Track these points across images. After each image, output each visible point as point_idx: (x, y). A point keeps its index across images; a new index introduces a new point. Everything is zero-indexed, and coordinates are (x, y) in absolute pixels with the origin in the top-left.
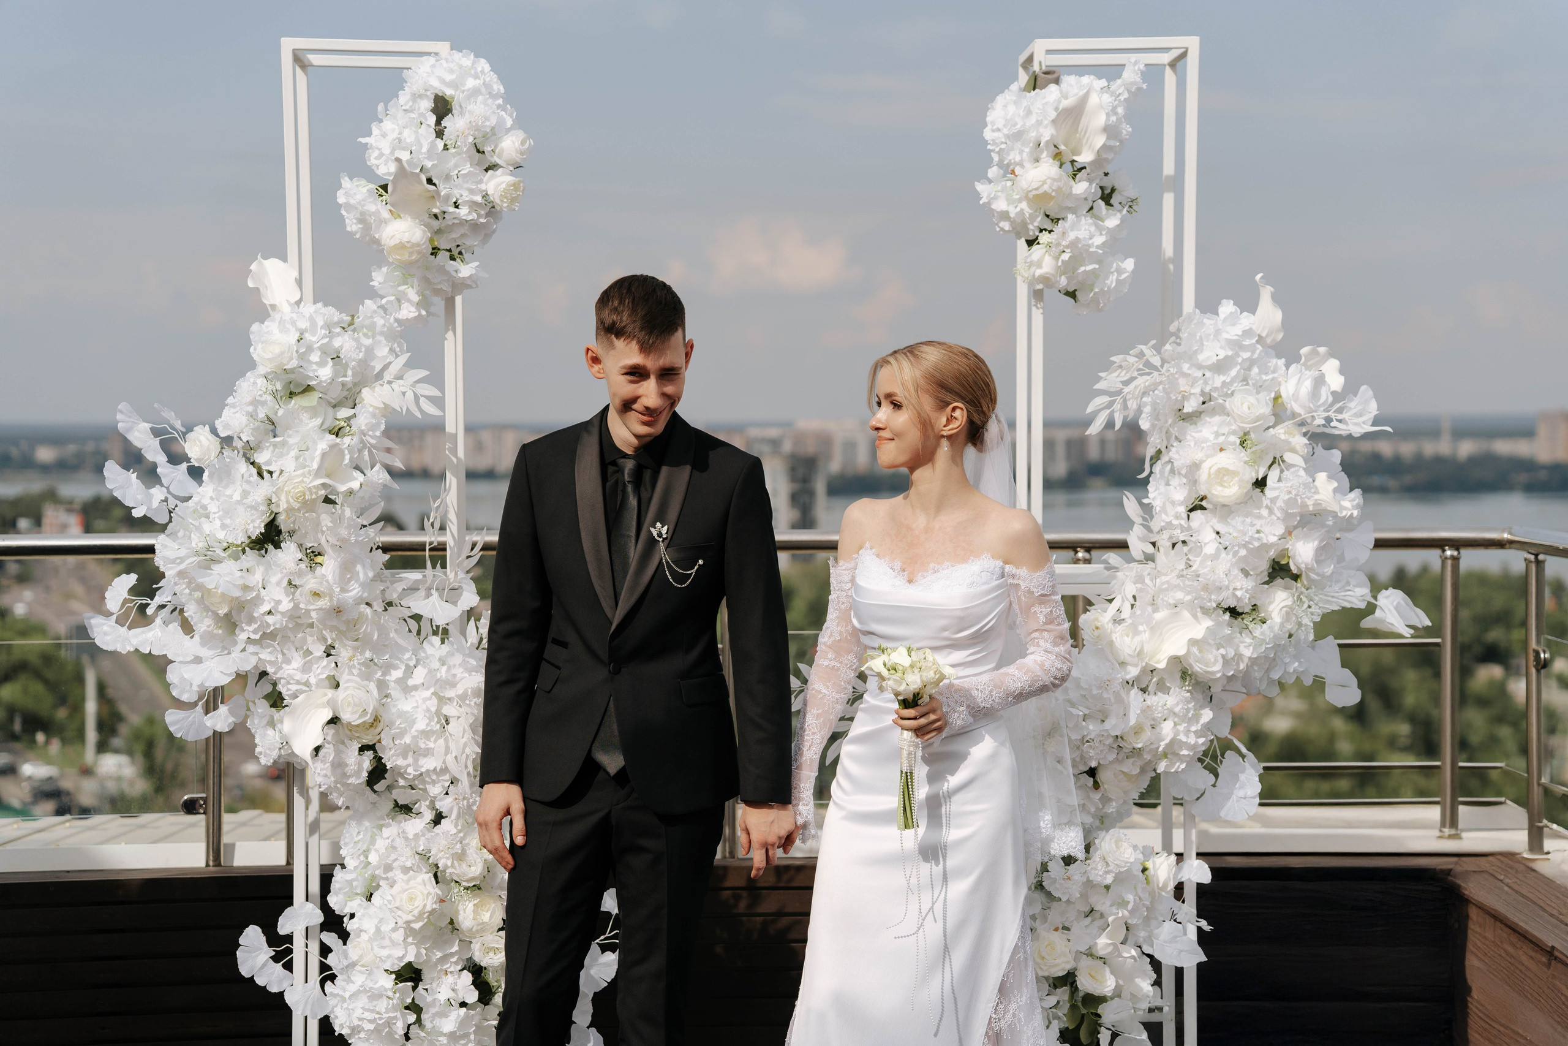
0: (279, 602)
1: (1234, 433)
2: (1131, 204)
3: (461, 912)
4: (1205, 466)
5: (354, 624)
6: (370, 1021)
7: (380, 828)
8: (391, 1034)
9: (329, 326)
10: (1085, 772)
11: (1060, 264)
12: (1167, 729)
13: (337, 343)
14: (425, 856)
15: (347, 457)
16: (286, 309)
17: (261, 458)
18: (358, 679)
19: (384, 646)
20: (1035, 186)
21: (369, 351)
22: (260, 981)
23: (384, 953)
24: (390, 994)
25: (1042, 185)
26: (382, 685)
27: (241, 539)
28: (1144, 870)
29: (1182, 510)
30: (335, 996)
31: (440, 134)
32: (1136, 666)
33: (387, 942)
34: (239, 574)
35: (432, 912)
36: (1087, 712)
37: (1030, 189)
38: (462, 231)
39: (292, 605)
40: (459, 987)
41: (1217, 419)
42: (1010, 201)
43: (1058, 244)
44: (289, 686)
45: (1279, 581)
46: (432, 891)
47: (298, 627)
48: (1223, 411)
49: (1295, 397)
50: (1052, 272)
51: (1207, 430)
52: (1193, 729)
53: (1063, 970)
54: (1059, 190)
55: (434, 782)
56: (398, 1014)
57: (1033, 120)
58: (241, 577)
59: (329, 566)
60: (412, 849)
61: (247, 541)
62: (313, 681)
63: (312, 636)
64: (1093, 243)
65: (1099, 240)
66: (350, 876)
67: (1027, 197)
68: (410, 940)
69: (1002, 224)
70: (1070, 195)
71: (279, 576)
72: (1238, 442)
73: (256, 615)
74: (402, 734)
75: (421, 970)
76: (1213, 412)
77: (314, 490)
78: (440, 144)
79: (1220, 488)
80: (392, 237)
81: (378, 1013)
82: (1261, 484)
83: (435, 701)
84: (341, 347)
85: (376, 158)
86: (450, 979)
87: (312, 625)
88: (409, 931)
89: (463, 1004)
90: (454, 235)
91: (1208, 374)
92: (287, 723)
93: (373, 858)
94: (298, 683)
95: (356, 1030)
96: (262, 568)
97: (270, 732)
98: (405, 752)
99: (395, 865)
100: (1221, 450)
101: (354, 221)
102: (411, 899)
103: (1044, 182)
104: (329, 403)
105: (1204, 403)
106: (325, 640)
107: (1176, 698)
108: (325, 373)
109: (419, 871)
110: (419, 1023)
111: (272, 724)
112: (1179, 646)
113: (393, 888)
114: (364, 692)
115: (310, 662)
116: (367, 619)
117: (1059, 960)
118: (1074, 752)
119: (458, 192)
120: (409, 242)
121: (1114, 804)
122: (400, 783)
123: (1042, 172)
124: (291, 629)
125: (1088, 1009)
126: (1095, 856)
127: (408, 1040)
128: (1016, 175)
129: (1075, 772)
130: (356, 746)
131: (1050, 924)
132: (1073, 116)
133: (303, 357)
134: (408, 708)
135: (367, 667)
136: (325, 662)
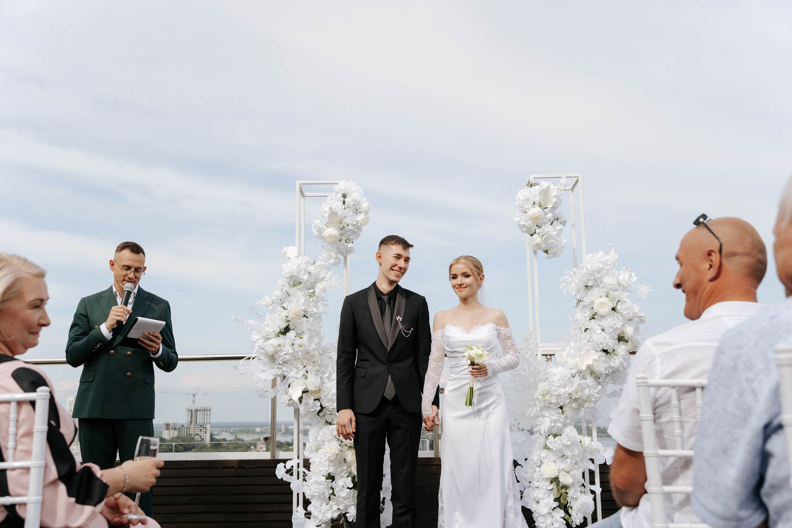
0: (288, 350)
1: (604, 292)
2: (564, 223)
3: (348, 456)
4: (595, 302)
5: (313, 356)
6: (317, 492)
7: (321, 428)
8: (324, 497)
9: (306, 263)
10: (559, 408)
11: (543, 239)
12: (587, 392)
13: (309, 268)
15: (312, 304)
16: (293, 259)
17: (285, 305)
18: (314, 376)
19: (323, 366)
20: (533, 214)
21: (319, 272)
22: (283, 480)
23: (322, 469)
24: (324, 483)
25: (536, 214)
26: (321, 378)
27: (278, 330)
28: (581, 442)
29: (588, 319)
30: (306, 485)
31: (344, 203)
32: (575, 370)
33: (322, 466)
34: (277, 341)
35: (338, 454)
36: (559, 385)
37: (532, 215)
38: (350, 233)
39: (293, 351)
40: (347, 482)
41: (598, 289)
42: (525, 221)
43: (542, 233)
44: (292, 379)
45: (621, 342)
46: (338, 447)
47: (295, 359)
48: (600, 286)
49: (624, 280)
50: (540, 242)
51: (596, 291)
52: (595, 391)
53: (554, 476)
54: (541, 216)
56: (326, 490)
57: (532, 194)
59: (305, 337)
60: (330, 433)
62: (299, 377)
63: (299, 363)
64: (553, 234)
65: (555, 233)
66: (311, 444)
67: (531, 218)
68: (331, 464)
69: (522, 229)
70: (544, 219)
71: (289, 341)
72: (606, 295)
73: (281, 355)
74: (328, 394)
75: (334, 476)
76: (597, 286)
77: (300, 312)
78: (344, 207)
79: (601, 309)
80: (327, 233)
81: (320, 489)
82: (614, 309)
84: (311, 270)
85: (324, 213)
86: (344, 479)
87: (299, 359)
88: (330, 461)
89: (348, 488)
90: (347, 235)
91: (595, 273)
92: (291, 390)
93: (319, 439)
94: (295, 378)
95: (313, 497)
96: (284, 339)
97: (286, 396)
99: (326, 439)
100: (600, 297)
101: (316, 231)
102: (331, 450)
103: (536, 213)
104: (307, 288)
105: (594, 283)
106: (304, 364)
107: (590, 381)
108: (306, 277)
109: (333, 440)
110: (333, 494)
111: (286, 393)
112: (590, 362)
113: (325, 447)
114: (315, 381)
115: (298, 371)
116: (317, 356)
117: (553, 472)
118: (555, 400)
119: (348, 221)
120: (333, 234)
121: (569, 420)
122: (328, 413)
123: (535, 211)
124: (293, 360)
125: (563, 491)
126: (564, 435)
127: (330, 500)
128: (527, 213)
129: (556, 408)
130: (313, 398)
131: (549, 460)
132: (545, 192)
133: (298, 272)
134: (330, 386)
135: (317, 372)
136: (303, 371)
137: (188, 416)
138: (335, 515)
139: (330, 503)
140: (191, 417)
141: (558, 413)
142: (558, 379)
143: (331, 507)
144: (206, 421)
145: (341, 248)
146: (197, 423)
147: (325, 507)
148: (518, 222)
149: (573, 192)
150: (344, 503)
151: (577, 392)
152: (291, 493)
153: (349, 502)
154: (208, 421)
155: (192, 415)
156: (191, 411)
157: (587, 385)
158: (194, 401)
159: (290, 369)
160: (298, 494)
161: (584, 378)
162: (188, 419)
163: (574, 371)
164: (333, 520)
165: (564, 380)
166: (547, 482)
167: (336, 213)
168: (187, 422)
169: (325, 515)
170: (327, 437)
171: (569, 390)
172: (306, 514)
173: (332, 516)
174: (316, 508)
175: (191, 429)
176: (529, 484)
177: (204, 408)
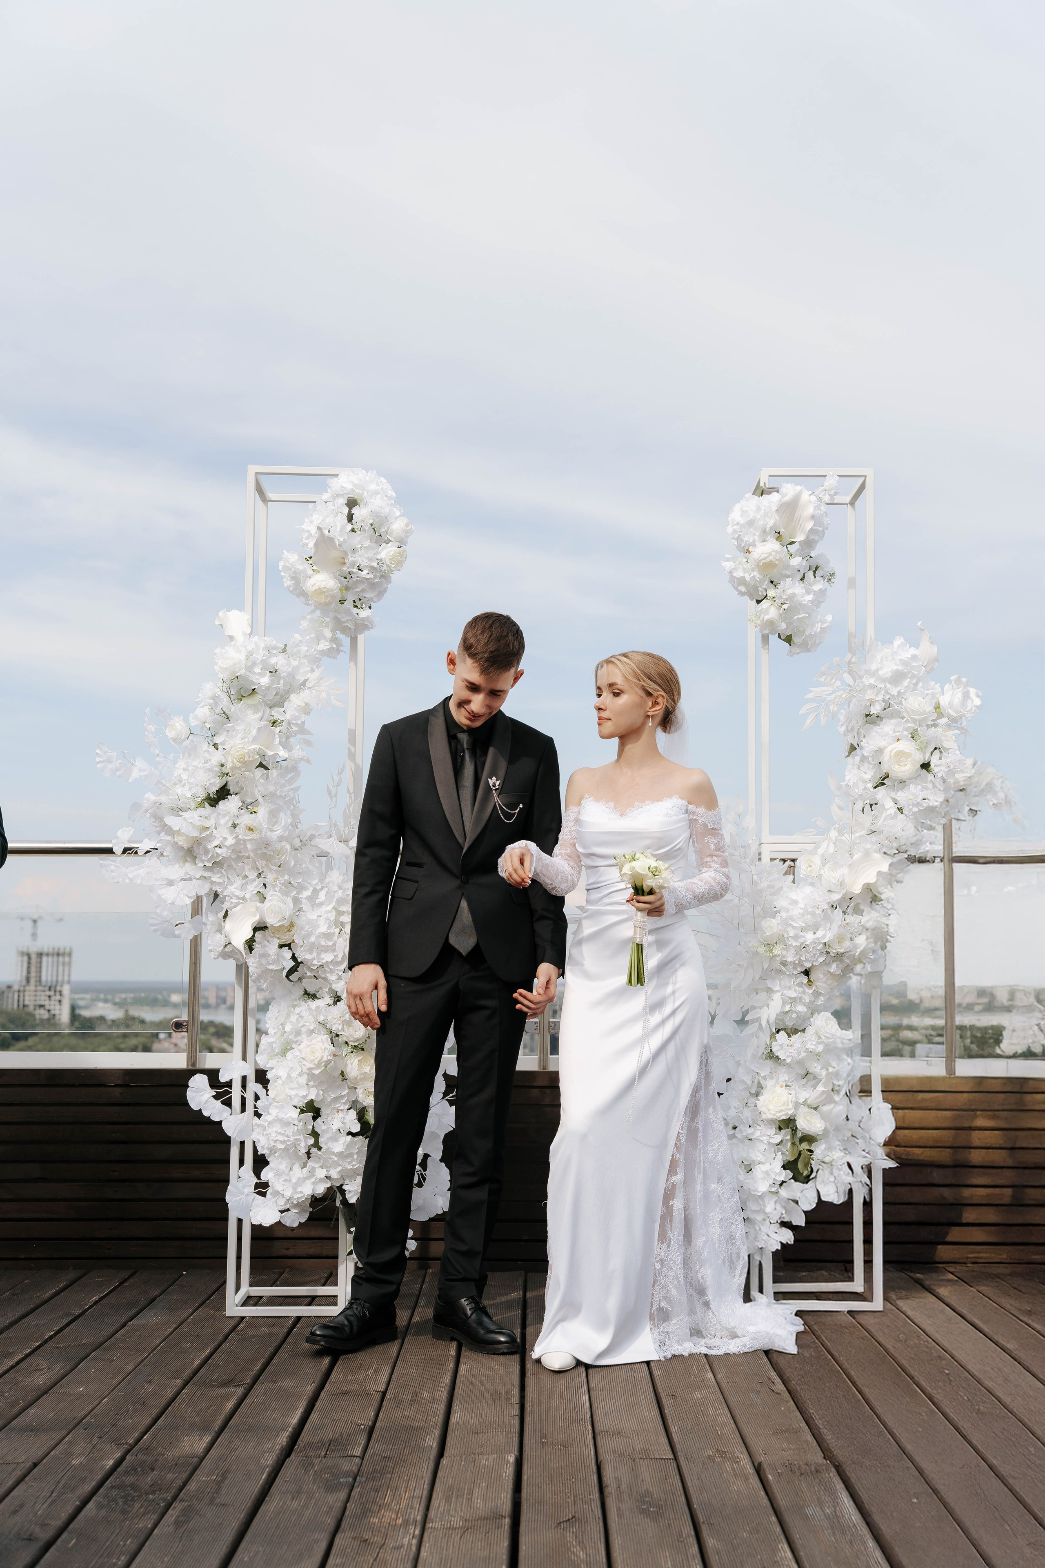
0: (225, 838)
1: (906, 729)
2: (829, 578)
3: (349, 1066)
4: (887, 751)
5: (279, 852)
6: (282, 1142)
7: (294, 1006)
8: (296, 1151)
9: (269, 649)
10: (802, 972)
11: (781, 611)
12: (862, 940)
13: (273, 661)
14: (323, 1024)
15: (278, 739)
16: (240, 639)
17: (218, 740)
18: (279, 894)
19: (300, 873)
20: (763, 556)
21: (296, 669)
22: (206, 1113)
23: (293, 1093)
24: (296, 1122)
25: (769, 556)
26: (296, 901)
27: (202, 795)
29: (872, 785)
30: (259, 1126)
31: (350, 518)
32: (838, 893)
33: (295, 1085)
34: (199, 818)
35: (328, 1062)
36: (804, 925)
37: (761, 558)
38: (364, 586)
39: (234, 841)
40: (347, 1121)
41: (893, 721)
42: (744, 570)
43: (780, 597)
44: (232, 901)
46: (328, 1047)
47: (239, 858)
48: (898, 715)
49: (951, 704)
50: (777, 618)
51: (888, 726)
53: (786, 1114)
54: (780, 560)
55: (331, 971)
56: (302, 1137)
57: (762, 512)
58: (199, 820)
59: (262, 812)
60: (314, 1016)
61: (204, 796)
62: (248, 896)
63: (248, 865)
64: (805, 601)
65: (810, 597)
66: (271, 1041)
67: (758, 566)
68: (311, 1083)
69: (740, 588)
70: (788, 567)
71: (225, 818)
72: (910, 736)
73: (209, 847)
74: (309, 935)
75: (320, 1109)
76: (892, 716)
77: (252, 756)
78: (349, 527)
79: (897, 766)
80: (313, 585)
81: (287, 1136)
82: (926, 766)
83: (334, 913)
84: (277, 663)
85: (305, 537)
86: (341, 1115)
87: (249, 857)
88: (311, 1076)
89: (350, 1133)
90: (358, 590)
91: (888, 686)
92: (228, 925)
93: (288, 1028)
94: (238, 898)
95: (273, 1150)
96: (215, 815)
97: (218, 936)
98: (312, 947)
99: (303, 1029)
100: (898, 740)
101: (289, 579)
102: (313, 1052)
103: (770, 554)
104: (267, 705)
105: (885, 709)
106: (258, 869)
107: (869, 917)
108: (265, 680)
109: (320, 1034)
110: (317, 1145)
111: (220, 930)
112: (870, 877)
113: (301, 1047)
114: (282, 905)
115: (247, 883)
116: (287, 852)
117: (783, 1108)
118: (794, 957)
119: (361, 560)
120: (325, 588)
121: (822, 998)
122: (309, 974)
123: (769, 549)
124: (234, 859)
125: (805, 1146)
126: (810, 1031)
127: (309, 1158)
128: (750, 553)
129: (795, 972)
130: (276, 942)
131: (777, 1082)
132: (790, 508)
133: (250, 669)
134: (315, 917)
135: (287, 887)
136: (256, 883)
137: (22, 966)
138: (321, 1189)
139: (310, 1163)
140: (29, 968)
141: (800, 985)
142: (801, 911)
143: (312, 1172)
144: (60, 978)
145: (344, 620)
146: (40, 981)
147: (298, 1173)
148: (731, 572)
149: (854, 508)
150: (341, 1165)
151: (840, 940)
152: (227, 1140)
153: (349, 1163)
154: (66, 978)
155: (29, 963)
156: (29, 956)
157: (862, 926)
158: (34, 935)
159: (229, 879)
160: (242, 1144)
161: (858, 911)
162: (22, 972)
163: (836, 897)
164: (315, 1201)
165: (813, 914)
166: (771, 1128)
167: (331, 540)
168: (19, 978)
169: (299, 1189)
170: (306, 1024)
171: (824, 936)
172: (257, 1186)
173: (313, 1190)
174: (278, 1174)
175: (27, 993)
176: (733, 1131)
177: (56, 950)
